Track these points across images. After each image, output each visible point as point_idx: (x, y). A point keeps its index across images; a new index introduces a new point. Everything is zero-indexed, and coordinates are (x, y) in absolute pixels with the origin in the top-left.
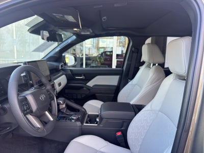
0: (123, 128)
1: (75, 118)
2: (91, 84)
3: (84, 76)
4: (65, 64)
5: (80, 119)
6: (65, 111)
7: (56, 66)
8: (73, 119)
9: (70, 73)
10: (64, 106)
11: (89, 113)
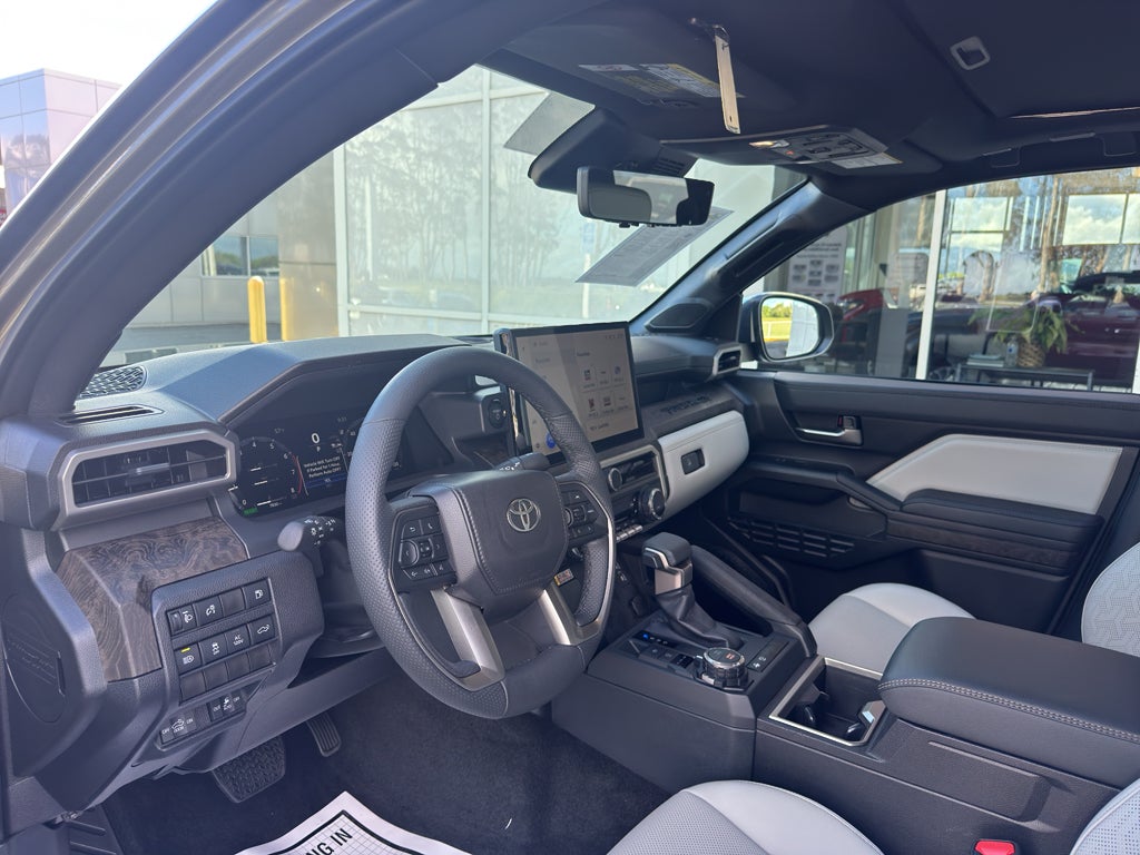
0: (1033, 825)
1: (718, 665)
2: (899, 479)
3: (859, 427)
4: (757, 349)
5: (756, 678)
6: (679, 614)
7: (695, 359)
8: (710, 670)
9: (772, 400)
10: (678, 582)
11: (828, 661)
